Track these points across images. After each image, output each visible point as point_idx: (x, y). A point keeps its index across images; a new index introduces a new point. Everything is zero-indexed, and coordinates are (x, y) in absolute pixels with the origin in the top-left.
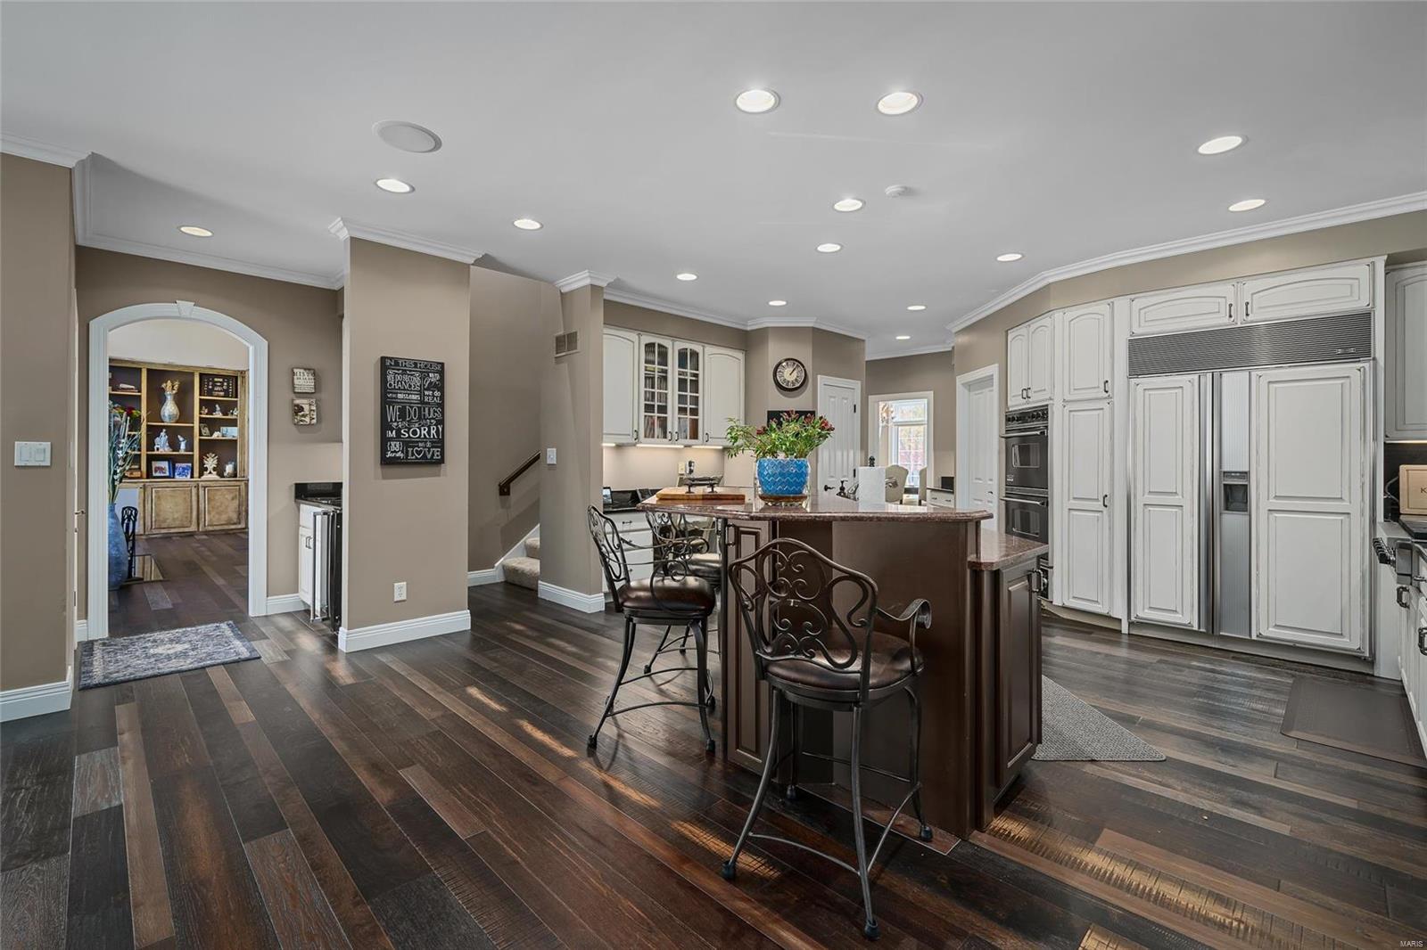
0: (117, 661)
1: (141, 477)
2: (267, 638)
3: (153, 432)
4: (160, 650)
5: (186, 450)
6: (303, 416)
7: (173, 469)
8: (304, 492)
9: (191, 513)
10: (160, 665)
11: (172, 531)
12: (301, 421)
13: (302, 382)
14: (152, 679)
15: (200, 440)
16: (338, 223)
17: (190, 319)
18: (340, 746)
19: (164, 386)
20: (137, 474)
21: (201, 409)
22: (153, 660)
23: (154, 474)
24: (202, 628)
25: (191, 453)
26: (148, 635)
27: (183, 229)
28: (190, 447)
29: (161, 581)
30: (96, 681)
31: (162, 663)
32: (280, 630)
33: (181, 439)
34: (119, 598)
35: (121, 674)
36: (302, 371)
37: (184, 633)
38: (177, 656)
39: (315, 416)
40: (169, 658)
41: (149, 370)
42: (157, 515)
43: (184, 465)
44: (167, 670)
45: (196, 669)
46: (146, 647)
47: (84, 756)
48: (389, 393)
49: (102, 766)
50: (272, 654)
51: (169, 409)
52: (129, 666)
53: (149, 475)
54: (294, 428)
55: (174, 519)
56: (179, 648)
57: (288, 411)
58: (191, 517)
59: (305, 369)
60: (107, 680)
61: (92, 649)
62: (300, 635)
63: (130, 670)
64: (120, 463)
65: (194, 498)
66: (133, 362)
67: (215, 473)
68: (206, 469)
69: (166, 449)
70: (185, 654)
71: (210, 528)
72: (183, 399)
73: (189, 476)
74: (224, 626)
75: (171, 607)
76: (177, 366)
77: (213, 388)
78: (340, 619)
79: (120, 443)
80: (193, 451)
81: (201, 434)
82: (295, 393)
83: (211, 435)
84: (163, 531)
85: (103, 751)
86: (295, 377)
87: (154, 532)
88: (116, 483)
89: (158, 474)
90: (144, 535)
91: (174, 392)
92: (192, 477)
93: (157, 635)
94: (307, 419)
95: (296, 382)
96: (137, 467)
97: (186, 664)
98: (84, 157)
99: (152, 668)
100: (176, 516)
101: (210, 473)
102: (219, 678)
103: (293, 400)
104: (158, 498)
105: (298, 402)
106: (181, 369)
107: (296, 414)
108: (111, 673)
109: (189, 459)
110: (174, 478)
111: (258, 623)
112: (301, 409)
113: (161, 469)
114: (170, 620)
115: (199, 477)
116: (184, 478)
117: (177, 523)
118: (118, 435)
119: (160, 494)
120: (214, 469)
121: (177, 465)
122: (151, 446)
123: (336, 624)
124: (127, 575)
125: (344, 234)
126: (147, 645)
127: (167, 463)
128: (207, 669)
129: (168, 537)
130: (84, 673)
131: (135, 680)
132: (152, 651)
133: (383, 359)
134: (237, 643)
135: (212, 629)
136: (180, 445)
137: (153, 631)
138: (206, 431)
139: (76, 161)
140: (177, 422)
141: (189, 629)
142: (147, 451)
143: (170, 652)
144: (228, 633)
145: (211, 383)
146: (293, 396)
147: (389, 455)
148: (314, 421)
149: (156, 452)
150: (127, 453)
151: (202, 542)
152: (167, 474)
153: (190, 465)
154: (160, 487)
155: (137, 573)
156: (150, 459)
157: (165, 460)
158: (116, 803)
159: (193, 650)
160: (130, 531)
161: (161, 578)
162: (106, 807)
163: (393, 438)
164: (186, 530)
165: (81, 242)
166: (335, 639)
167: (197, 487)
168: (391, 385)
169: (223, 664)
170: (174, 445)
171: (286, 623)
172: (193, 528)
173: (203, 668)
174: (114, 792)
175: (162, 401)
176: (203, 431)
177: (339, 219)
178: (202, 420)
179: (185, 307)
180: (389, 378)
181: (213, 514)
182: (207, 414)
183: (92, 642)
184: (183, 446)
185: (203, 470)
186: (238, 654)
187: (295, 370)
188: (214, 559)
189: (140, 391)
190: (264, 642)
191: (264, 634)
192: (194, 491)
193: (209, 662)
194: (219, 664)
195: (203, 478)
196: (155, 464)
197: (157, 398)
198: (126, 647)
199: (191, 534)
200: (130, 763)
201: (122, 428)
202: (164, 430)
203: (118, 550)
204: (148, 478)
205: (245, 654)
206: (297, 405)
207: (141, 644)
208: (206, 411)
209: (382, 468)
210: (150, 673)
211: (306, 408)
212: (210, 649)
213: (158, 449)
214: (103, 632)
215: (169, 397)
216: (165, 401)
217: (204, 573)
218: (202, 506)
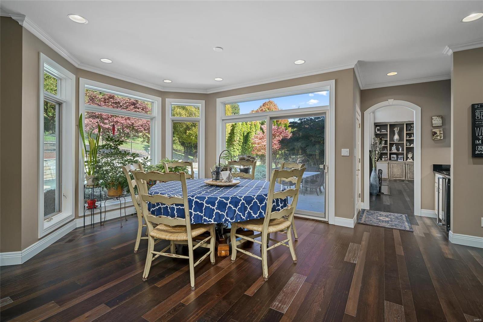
0: (369, 218)
1: (388, 160)
2: (419, 225)
3: (391, 145)
4: (381, 218)
5: (402, 151)
6: (437, 136)
7: (398, 157)
8: (438, 168)
9: (403, 173)
10: (380, 223)
11: (397, 179)
12: (436, 138)
13: (436, 122)
14: (376, 227)
15: (406, 147)
16: (447, 48)
17: (393, 105)
18: (435, 284)
19: (394, 129)
20: (386, 159)
21: (406, 136)
22: (378, 221)
23: (392, 159)
24: (396, 215)
25: (403, 152)
26: (379, 212)
27: (388, 75)
28: (403, 150)
29: (389, 195)
30: (362, 222)
31: (380, 222)
32: (424, 223)
33: (400, 147)
34: (376, 198)
35: (368, 222)
36: (436, 117)
37: (390, 214)
38: (385, 222)
39: (442, 136)
40: (383, 221)
41: (390, 125)
42: (392, 173)
43: (401, 156)
44: (381, 226)
45: (390, 228)
46: (378, 216)
47: (352, 244)
48: (477, 122)
49: (355, 249)
50: (418, 232)
51: (396, 137)
52: (371, 220)
53: (390, 159)
54: (433, 141)
55: (398, 175)
56: (387, 219)
57: (430, 135)
58: (403, 175)
59: (437, 116)
60: (364, 223)
61: (364, 212)
62: (432, 228)
63: (371, 222)
64: (377, 155)
65: (404, 168)
66: (385, 123)
67: (411, 159)
68: (408, 158)
69: (395, 151)
70: (387, 222)
71: (410, 179)
72: (400, 134)
73: (403, 160)
74: (404, 216)
75: (389, 204)
76: (399, 122)
77: (411, 128)
78: (450, 226)
79: (377, 149)
80: (404, 151)
81: (406, 145)
82: (433, 127)
83: (410, 146)
84: (394, 178)
85: (357, 244)
86: (433, 120)
87: (392, 178)
88: (376, 161)
89: (393, 159)
90: (388, 179)
91: (398, 131)
92: (404, 160)
93: (382, 213)
94: (439, 138)
95: (433, 122)
96: (386, 157)
97: (387, 226)
98: (356, 63)
99: (377, 223)
100: (398, 174)
101: (410, 159)
102: (397, 234)
103: (432, 130)
104: (393, 167)
105: (434, 130)
106: (400, 123)
107: (433, 135)
108: (366, 221)
109: (403, 154)
110: (398, 160)
111: (416, 218)
112: (436, 133)
113: (394, 157)
114: (387, 209)
115: (406, 161)
116: (401, 161)
117: (398, 176)
118: (376, 146)
119: (393, 166)
120: (411, 158)
121: (399, 156)
122: (391, 150)
123: (448, 229)
124: (379, 191)
125: (450, 52)
126: (378, 215)
127: (395, 155)
128: (393, 230)
129: (395, 181)
130: (360, 218)
131: (371, 225)
132: (379, 218)
133: (473, 106)
134: (406, 224)
135: (399, 216)
136: (400, 149)
137: (381, 211)
138: (408, 144)
139: (354, 65)
140: (399, 141)
141: (392, 214)
142: (390, 151)
143: (384, 220)
144: (405, 219)
145: (410, 127)
146: (432, 128)
147: (477, 152)
148: (442, 138)
149: (392, 152)
150: (379, 152)
151: (406, 184)
152: (396, 159)
153: (403, 156)
154: (394, 164)
155: (382, 191)
156: (391, 154)
157: (395, 154)
158: (355, 262)
159: (391, 221)
160: (380, 177)
161: (389, 194)
162: (352, 262)
163: (479, 144)
164: (401, 179)
165: (362, 89)
166: (448, 235)
167: (405, 164)
168: (478, 117)
169: (400, 230)
170: (398, 149)
171: (428, 222)
172: (404, 179)
173: (392, 229)
174: (355, 258)
175: (394, 134)
176: (407, 144)
177: (447, 46)
178: (407, 140)
179: (391, 101)
180: (477, 114)
181: (411, 174)
182: (409, 138)
183: (364, 210)
184: (401, 150)
185: (407, 158)
186: (405, 228)
187: (433, 117)
188: (408, 190)
189: (387, 132)
190: (417, 226)
191: (418, 223)
192: (404, 165)
193: (394, 227)
194: (397, 229)
195: (407, 161)
196: (392, 156)
197: (392, 133)
198: (372, 214)
199: (403, 181)
200: (362, 252)
201: (378, 144)
202: (395, 144)
203: (376, 183)
204: (390, 160)
205: (408, 229)
206: (434, 132)
207: (377, 214)
208: (408, 137)
209: (472, 159)
210: (376, 225)
211: (438, 133)
212: (396, 223)
213: (393, 151)
214: (368, 208)
215: (396, 133)
216: (395, 135)
217: (403, 195)
218: (407, 171)
